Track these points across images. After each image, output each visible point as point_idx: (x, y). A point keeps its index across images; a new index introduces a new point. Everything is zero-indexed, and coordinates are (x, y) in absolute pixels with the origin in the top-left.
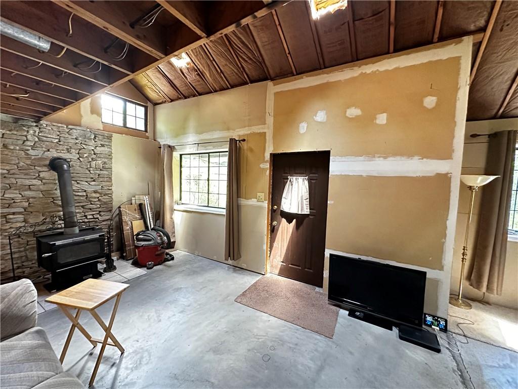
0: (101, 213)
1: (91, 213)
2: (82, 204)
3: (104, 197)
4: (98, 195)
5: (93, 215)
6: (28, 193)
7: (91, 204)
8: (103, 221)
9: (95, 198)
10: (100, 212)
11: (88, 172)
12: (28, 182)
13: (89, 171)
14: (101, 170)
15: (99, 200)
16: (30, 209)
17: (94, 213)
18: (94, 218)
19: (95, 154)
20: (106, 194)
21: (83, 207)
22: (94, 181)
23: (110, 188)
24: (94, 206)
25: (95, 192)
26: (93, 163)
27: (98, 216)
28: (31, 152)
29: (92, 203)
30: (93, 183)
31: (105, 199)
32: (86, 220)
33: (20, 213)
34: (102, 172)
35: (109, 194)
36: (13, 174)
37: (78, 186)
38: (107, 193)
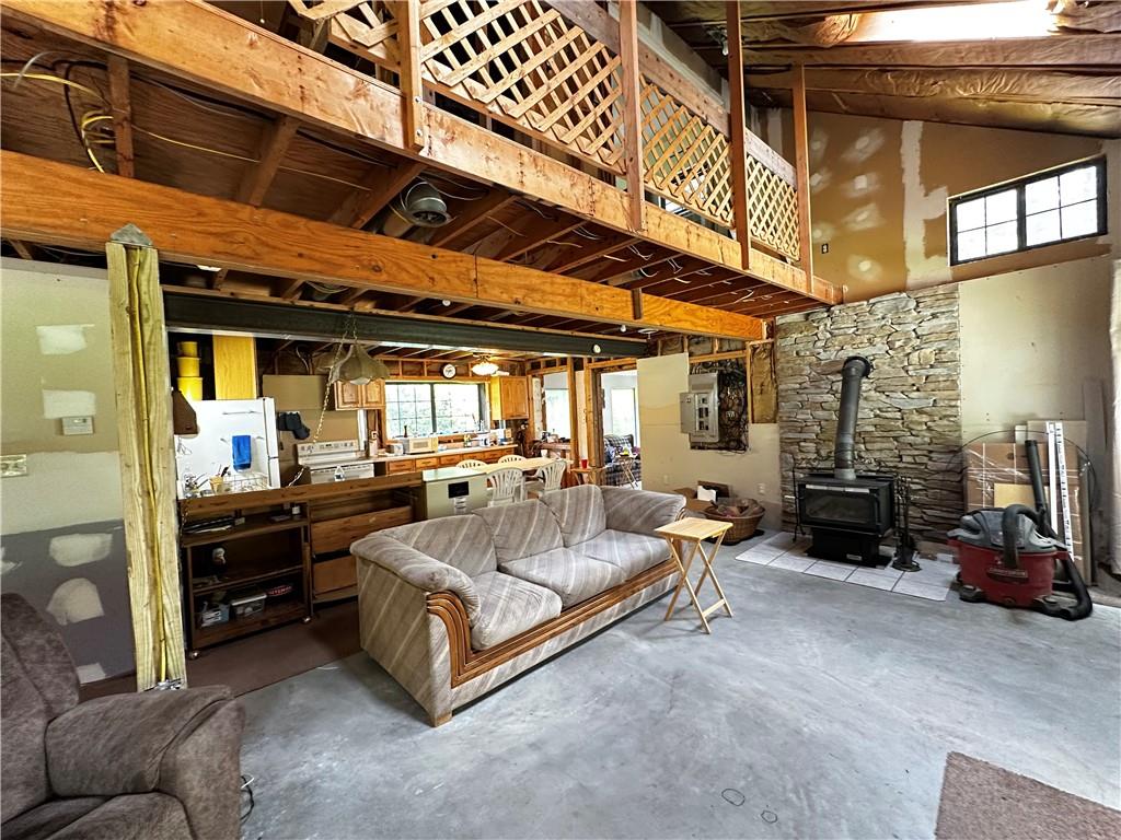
0: (932, 455)
1: (909, 452)
2: (892, 434)
3: (940, 422)
4: (925, 418)
5: (914, 456)
6: (820, 413)
7: (912, 435)
8: (937, 472)
9: (920, 423)
10: (931, 452)
11: (905, 375)
12: (819, 398)
13: (907, 371)
14: (932, 366)
15: (929, 429)
16: (821, 436)
17: (916, 453)
18: (916, 463)
19: (918, 337)
20: (945, 416)
21: (896, 438)
22: (918, 390)
23: (953, 403)
24: (919, 440)
25: (920, 411)
26: (914, 357)
27: (925, 460)
28: (823, 356)
29: (914, 433)
30: (915, 395)
31: (941, 425)
32: (901, 465)
33: (812, 441)
34: (932, 372)
35: (951, 416)
36: (806, 388)
37: (888, 401)
38: (944, 413)
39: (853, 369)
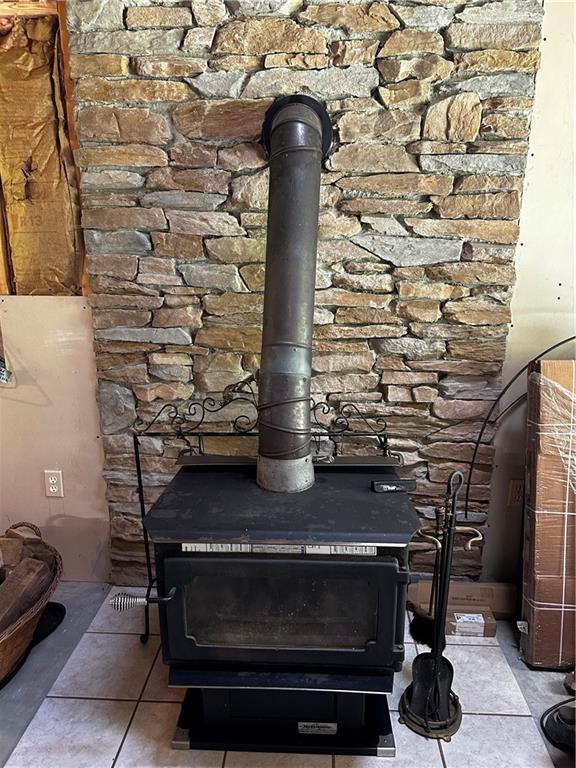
0: (447, 383)
1: (401, 378)
2: (369, 332)
3: (470, 302)
4: (443, 291)
5: (411, 387)
6: (200, 271)
7: (410, 334)
8: (452, 423)
9: (429, 304)
10: (443, 376)
11: (411, 167)
12: (196, 223)
13: (417, 160)
14: (472, 149)
15: (447, 319)
16: (205, 338)
17: (417, 378)
18: (413, 403)
19: (449, 57)
20: (482, 287)
21: (376, 343)
22: (434, 214)
23: (505, 254)
24: (422, 347)
25: (433, 273)
26: (437, 114)
27: (432, 396)
28: (208, 82)
29: (415, 329)
30: (427, 226)
31: (472, 310)
32: (383, 409)
33: (181, 349)
34: (473, 163)
35: (494, 286)
36: (160, 188)
37: (366, 241)
38: (486, 279)
39: (300, 128)
